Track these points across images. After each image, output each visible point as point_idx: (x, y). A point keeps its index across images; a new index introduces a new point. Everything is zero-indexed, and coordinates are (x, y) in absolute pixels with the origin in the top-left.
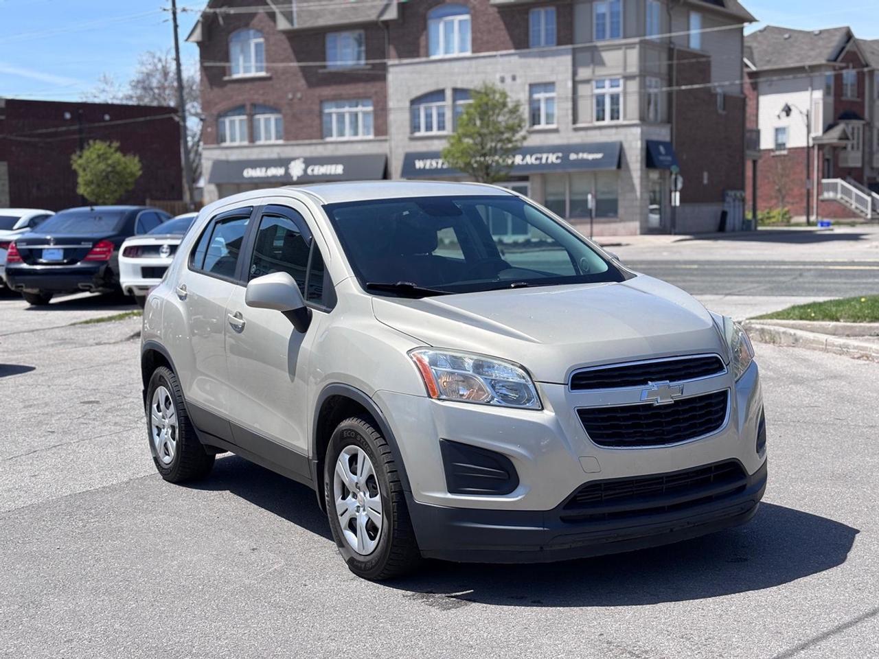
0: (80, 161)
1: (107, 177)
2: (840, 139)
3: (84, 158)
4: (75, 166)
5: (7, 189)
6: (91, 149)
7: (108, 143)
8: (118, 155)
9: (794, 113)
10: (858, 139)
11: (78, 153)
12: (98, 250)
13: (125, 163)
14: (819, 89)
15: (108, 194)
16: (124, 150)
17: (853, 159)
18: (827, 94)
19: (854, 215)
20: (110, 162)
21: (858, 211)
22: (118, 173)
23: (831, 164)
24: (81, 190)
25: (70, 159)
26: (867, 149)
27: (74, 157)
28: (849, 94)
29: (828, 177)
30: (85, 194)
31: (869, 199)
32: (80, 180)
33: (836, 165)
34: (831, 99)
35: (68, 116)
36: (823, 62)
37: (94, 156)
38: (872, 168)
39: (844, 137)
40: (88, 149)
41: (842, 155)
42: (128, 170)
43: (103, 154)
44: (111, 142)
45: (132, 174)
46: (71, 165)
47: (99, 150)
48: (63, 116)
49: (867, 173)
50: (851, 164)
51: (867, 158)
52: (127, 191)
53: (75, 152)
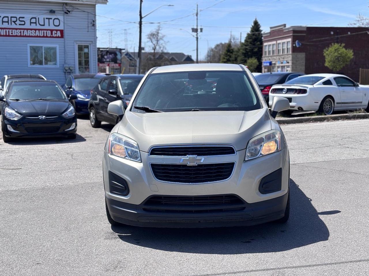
0: (327, 52)
1: (338, 59)
3: (329, 50)
4: (325, 54)
5: (304, 64)
6: (333, 47)
7: (340, 44)
8: (344, 49)
11: (327, 49)
12: (266, 90)
13: (346, 53)
15: (338, 66)
16: (346, 47)
20: (339, 52)
22: (343, 57)
24: (327, 64)
25: (323, 51)
27: (325, 50)
30: (328, 66)
32: (327, 60)
35: (332, 33)
37: (333, 50)
40: (331, 47)
42: (347, 56)
43: (337, 49)
44: (341, 44)
45: (349, 58)
46: (323, 54)
47: (335, 47)
48: (330, 33)
52: (346, 65)
53: (325, 48)
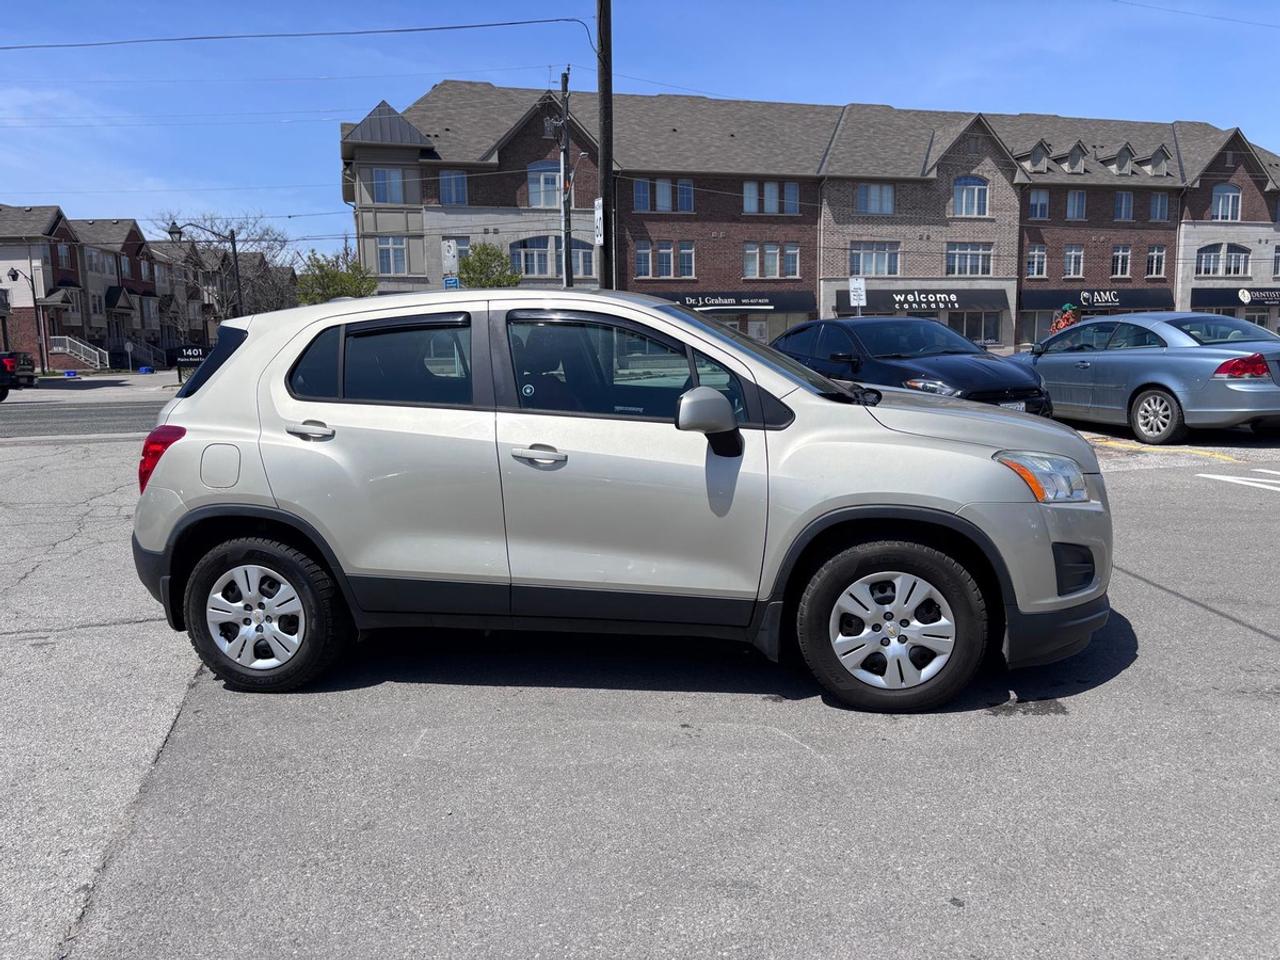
2: (63, 302)
9: (21, 276)
10: (77, 302)
14: (38, 259)
17: (75, 319)
18: (45, 263)
19: (85, 366)
21: (87, 363)
23: (56, 322)
26: (84, 312)
28: (64, 264)
29: (55, 335)
31: (97, 353)
33: (59, 323)
34: (49, 268)
36: (40, 235)
38: (91, 328)
39: (66, 300)
41: (64, 315)
49: (87, 331)
50: (73, 324)
51: (85, 320)
